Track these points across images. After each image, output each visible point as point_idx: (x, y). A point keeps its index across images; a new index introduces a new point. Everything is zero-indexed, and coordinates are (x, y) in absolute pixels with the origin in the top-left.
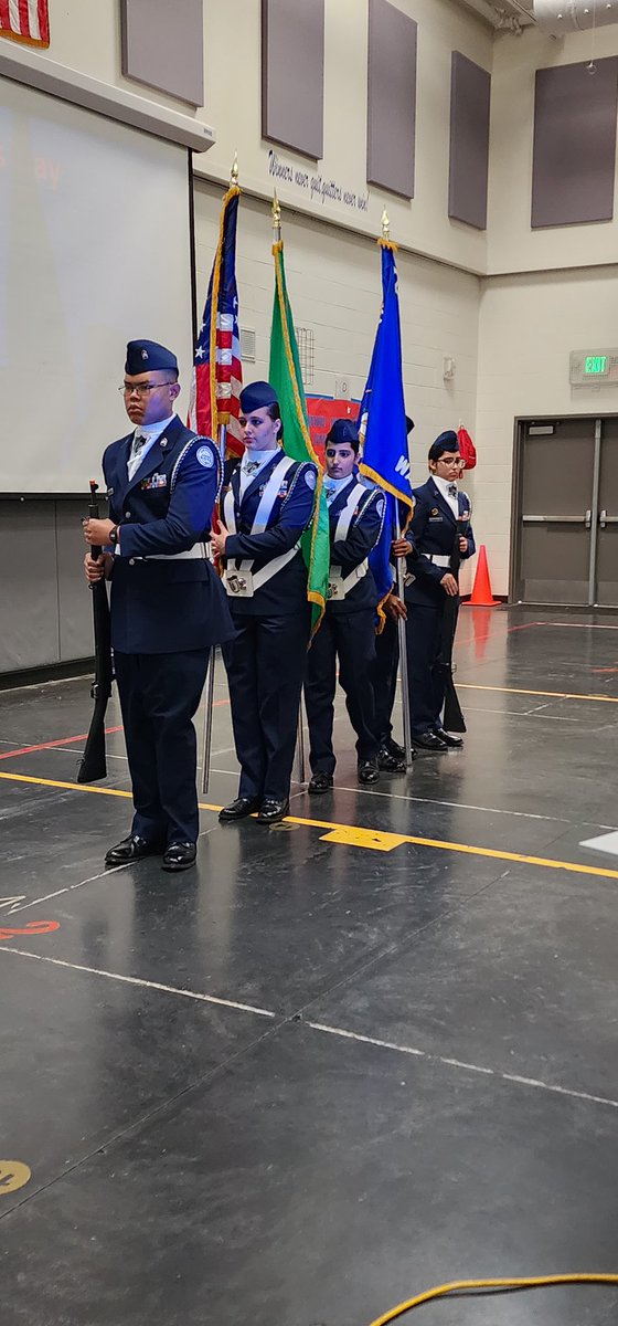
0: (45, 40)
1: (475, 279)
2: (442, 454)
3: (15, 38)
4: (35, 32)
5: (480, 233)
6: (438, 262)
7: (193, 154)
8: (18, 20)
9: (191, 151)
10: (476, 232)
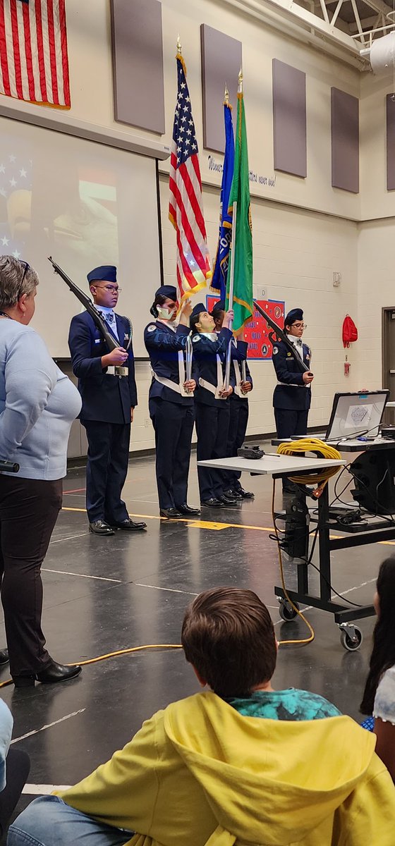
0: (68, 104)
1: (354, 223)
2: (294, 321)
3: (50, 105)
4: (62, 101)
5: (355, 195)
6: (327, 215)
7: (159, 161)
8: (52, 96)
9: (157, 160)
10: (352, 195)
